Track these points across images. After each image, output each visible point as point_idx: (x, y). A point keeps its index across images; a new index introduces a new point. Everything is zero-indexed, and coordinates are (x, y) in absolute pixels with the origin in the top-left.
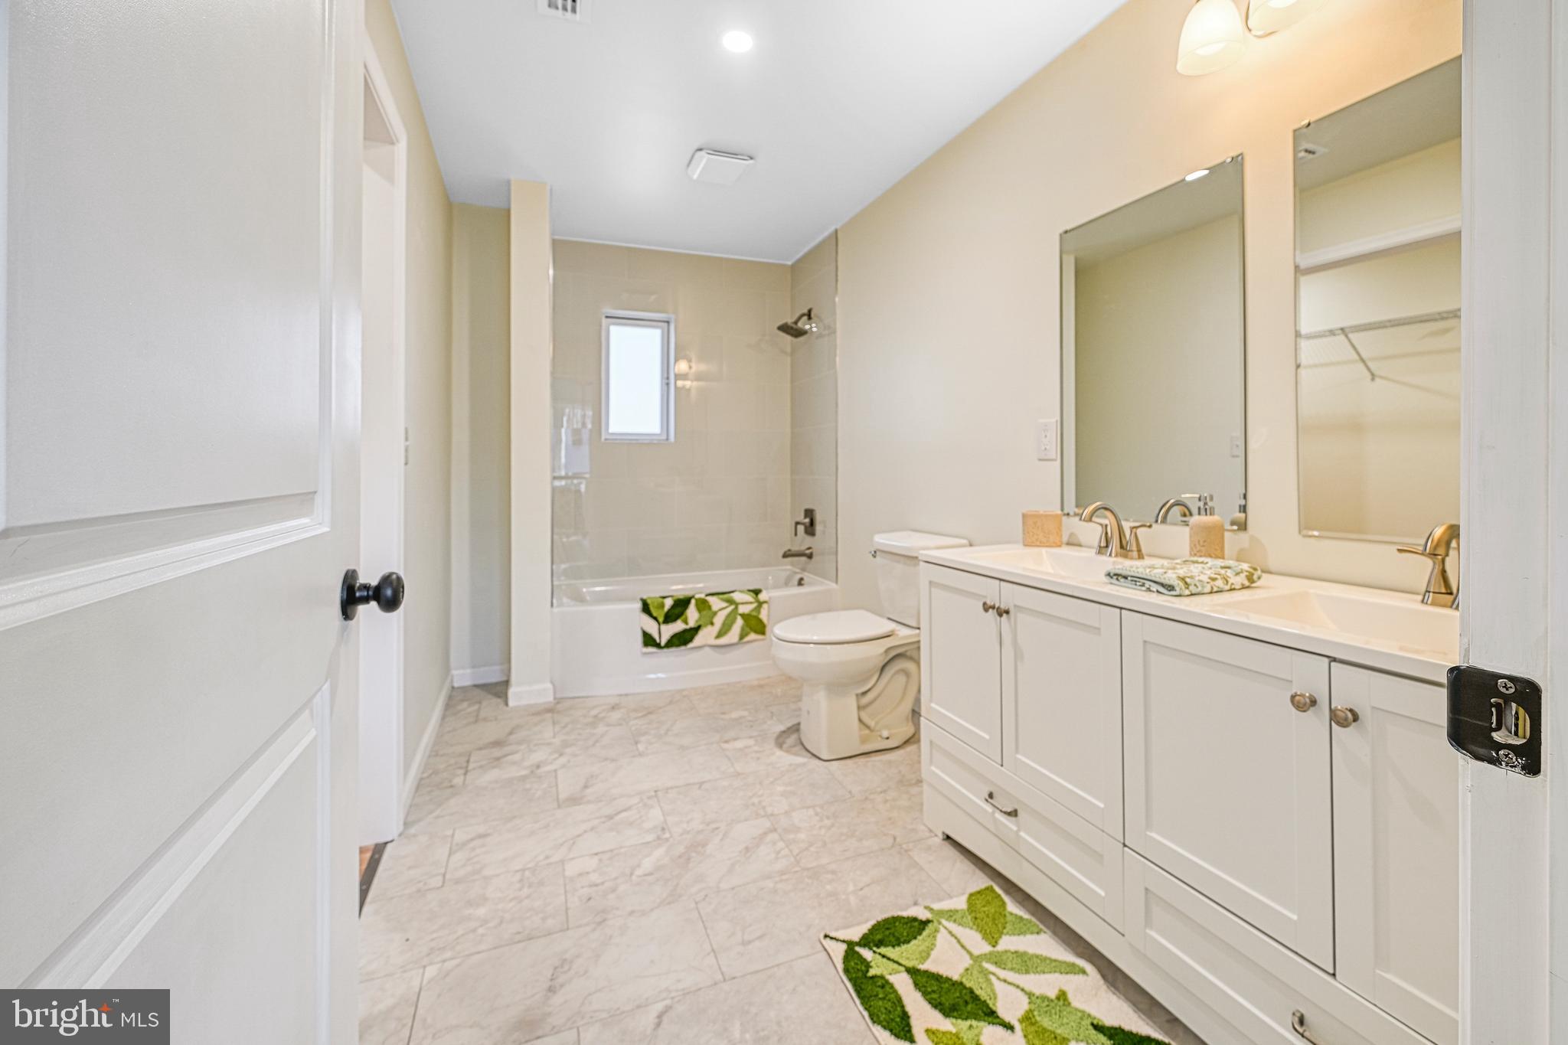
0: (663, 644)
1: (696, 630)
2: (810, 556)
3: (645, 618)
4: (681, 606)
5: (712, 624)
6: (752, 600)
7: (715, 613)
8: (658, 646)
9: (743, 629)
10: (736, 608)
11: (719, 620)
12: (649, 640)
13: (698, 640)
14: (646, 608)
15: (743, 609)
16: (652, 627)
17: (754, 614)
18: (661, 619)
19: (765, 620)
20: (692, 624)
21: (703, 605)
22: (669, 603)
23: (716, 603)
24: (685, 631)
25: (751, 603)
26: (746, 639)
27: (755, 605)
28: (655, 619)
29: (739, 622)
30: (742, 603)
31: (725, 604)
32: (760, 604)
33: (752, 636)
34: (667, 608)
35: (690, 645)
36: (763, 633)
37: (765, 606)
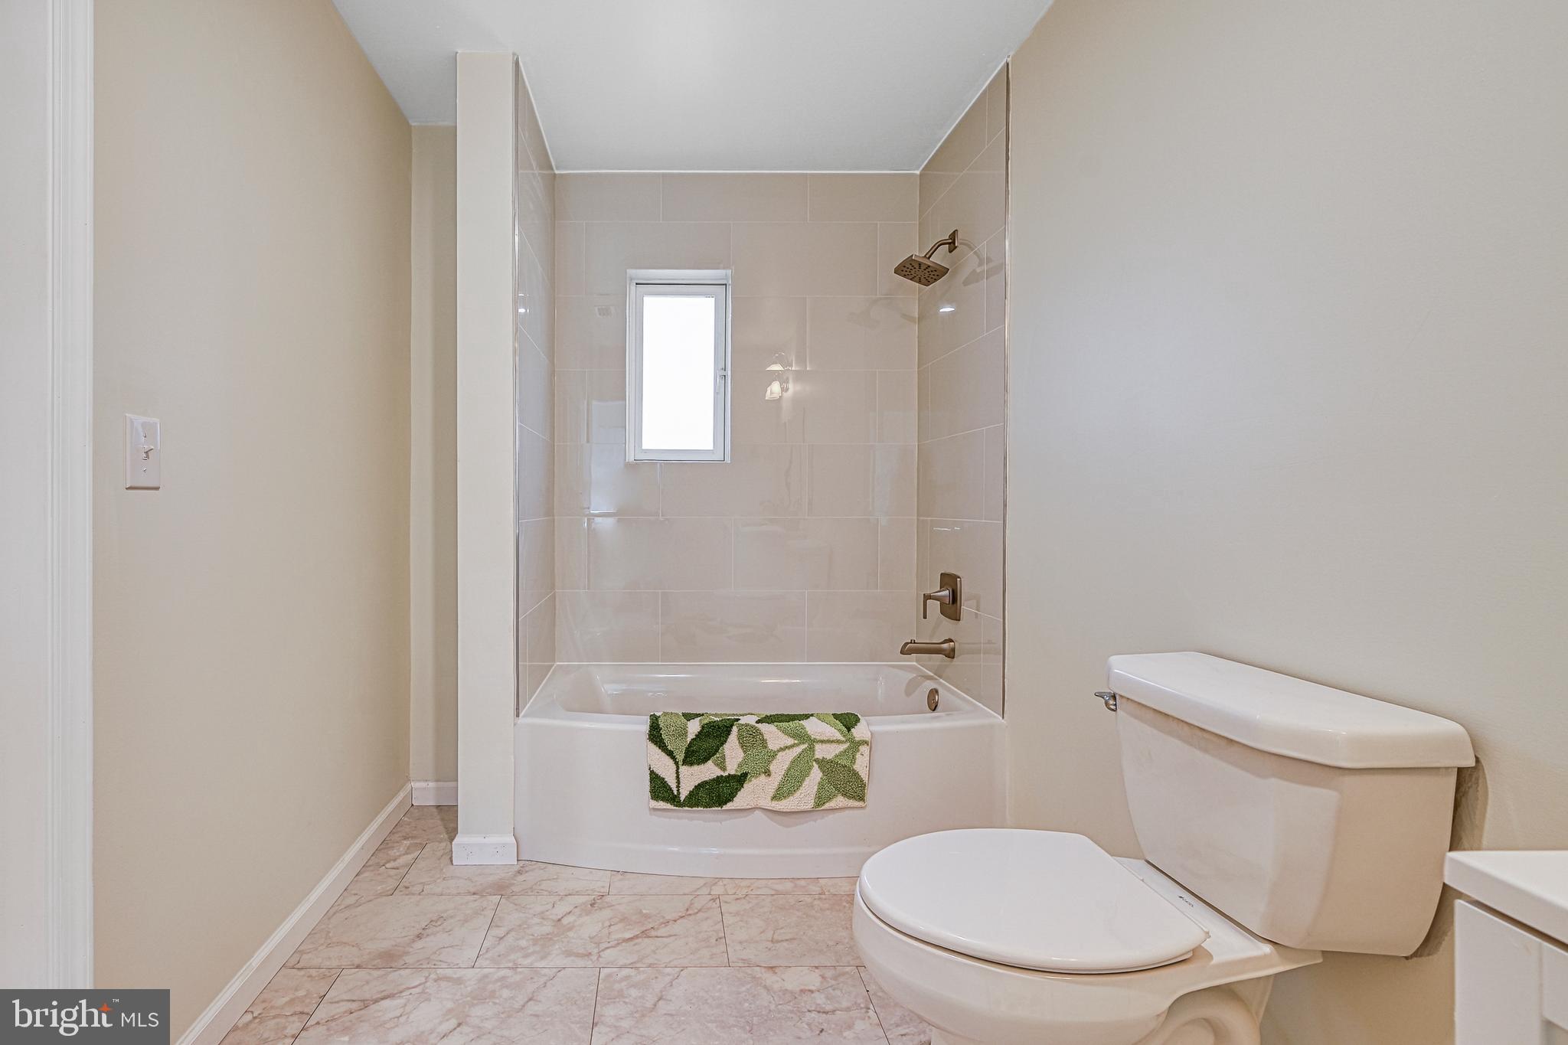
0: (682, 798)
1: (740, 780)
2: (951, 654)
3: (654, 749)
4: (716, 733)
5: (768, 773)
6: (839, 736)
7: (773, 755)
8: (674, 799)
9: (821, 786)
10: (811, 749)
11: (780, 766)
12: (660, 789)
13: (742, 799)
14: (655, 735)
15: (822, 752)
16: (666, 768)
17: (843, 762)
18: (680, 757)
19: (864, 774)
20: (732, 769)
21: (752, 739)
22: (694, 728)
23: (774, 737)
24: (719, 780)
25: (838, 742)
26: (827, 806)
27: (846, 746)
28: (670, 754)
29: (816, 774)
30: (822, 742)
31: (790, 741)
32: (856, 745)
33: (840, 801)
34: (691, 736)
35: (729, 806)
36: (862, 799)
37: (864, 749)
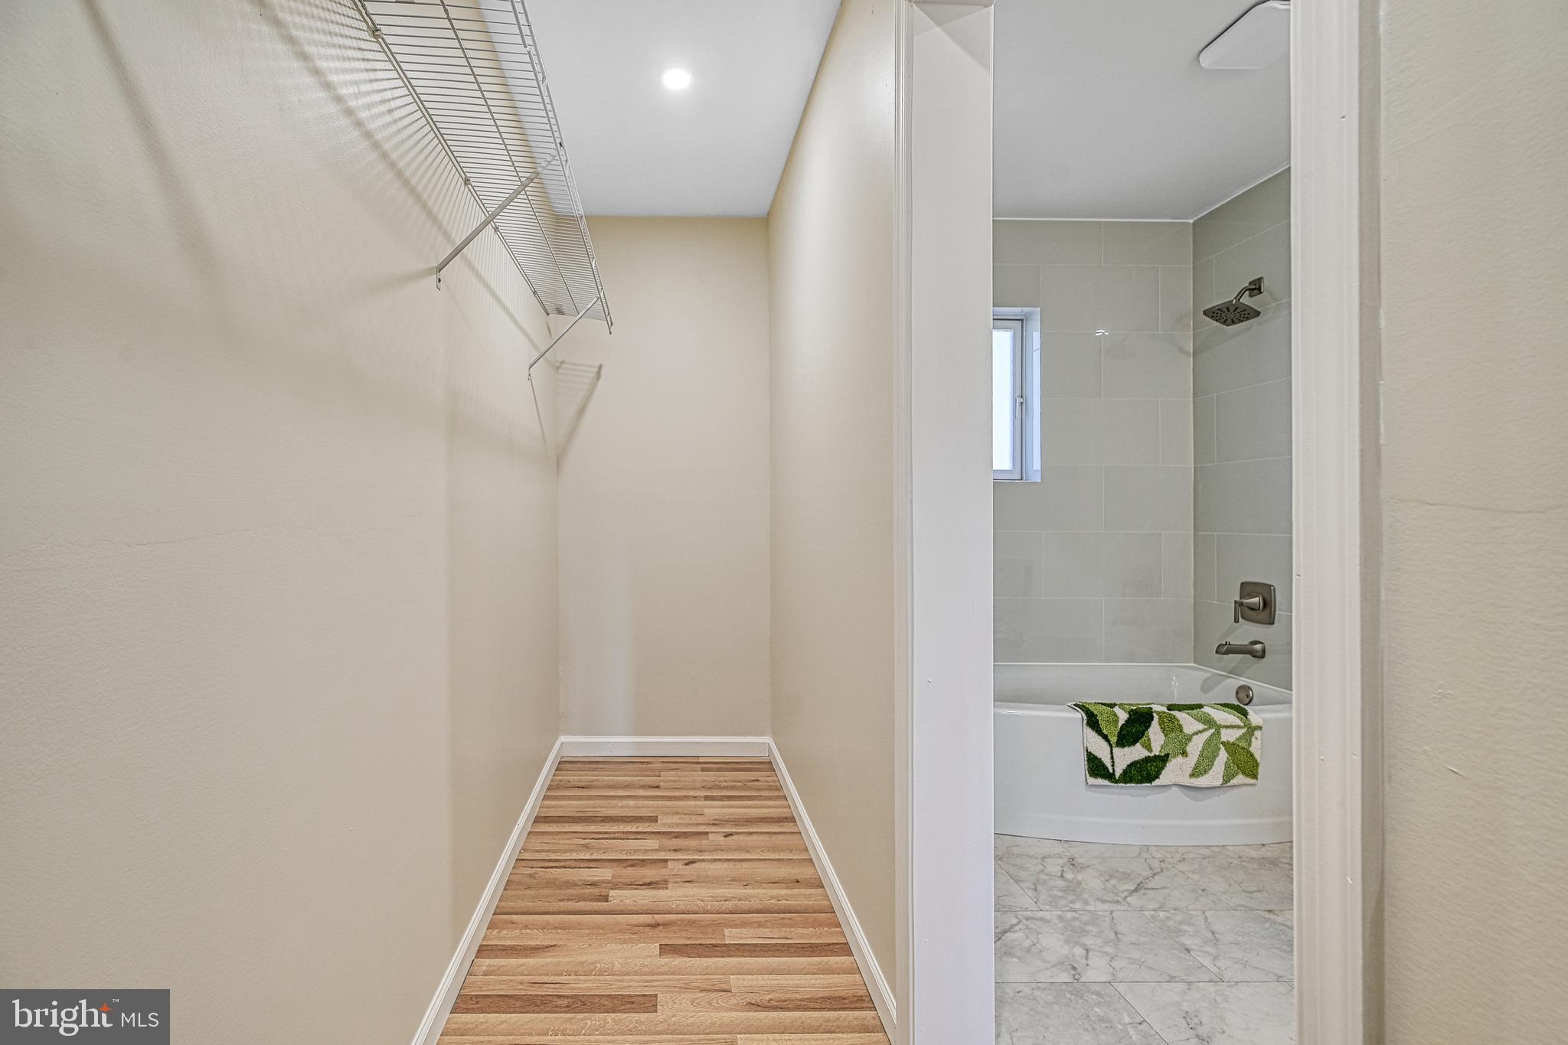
0: (1117, 775)
1: (1163, 760)
2: (1262, 655)
3: (1091, 734)
4: (1138, 723)
5: (1184, 754)
6: (1239, 722)
7: (1189, 738)
8: (1110, 777)
9: (1227, 767)
10: (1219, 733)
11: (1195, 747)
12: (1096, 767)
13: (1166, 776)
14: (1093, 722)
15: (1228, 736)
16: (1101, 750)
17: (1243, 744)
18: (1114, 740)
19: (1257, 756)
20: (1156, 751)
21: (1171, 726)
22: (1123, 716)
23: (1188, 723)
24: (1147, 759)
25: (1238, 727)
26: (1232, 782)
27: (1244, 730)
28: (1105, 737)
29: (1223, 755)
30: (1226, 727)
31: (1201, 727)
32: (1252, 730)
33: (1240, 779)
34: (1121, 722)
35: (1156, 782)
36: (1255, 776)
37: (1257, 733)
